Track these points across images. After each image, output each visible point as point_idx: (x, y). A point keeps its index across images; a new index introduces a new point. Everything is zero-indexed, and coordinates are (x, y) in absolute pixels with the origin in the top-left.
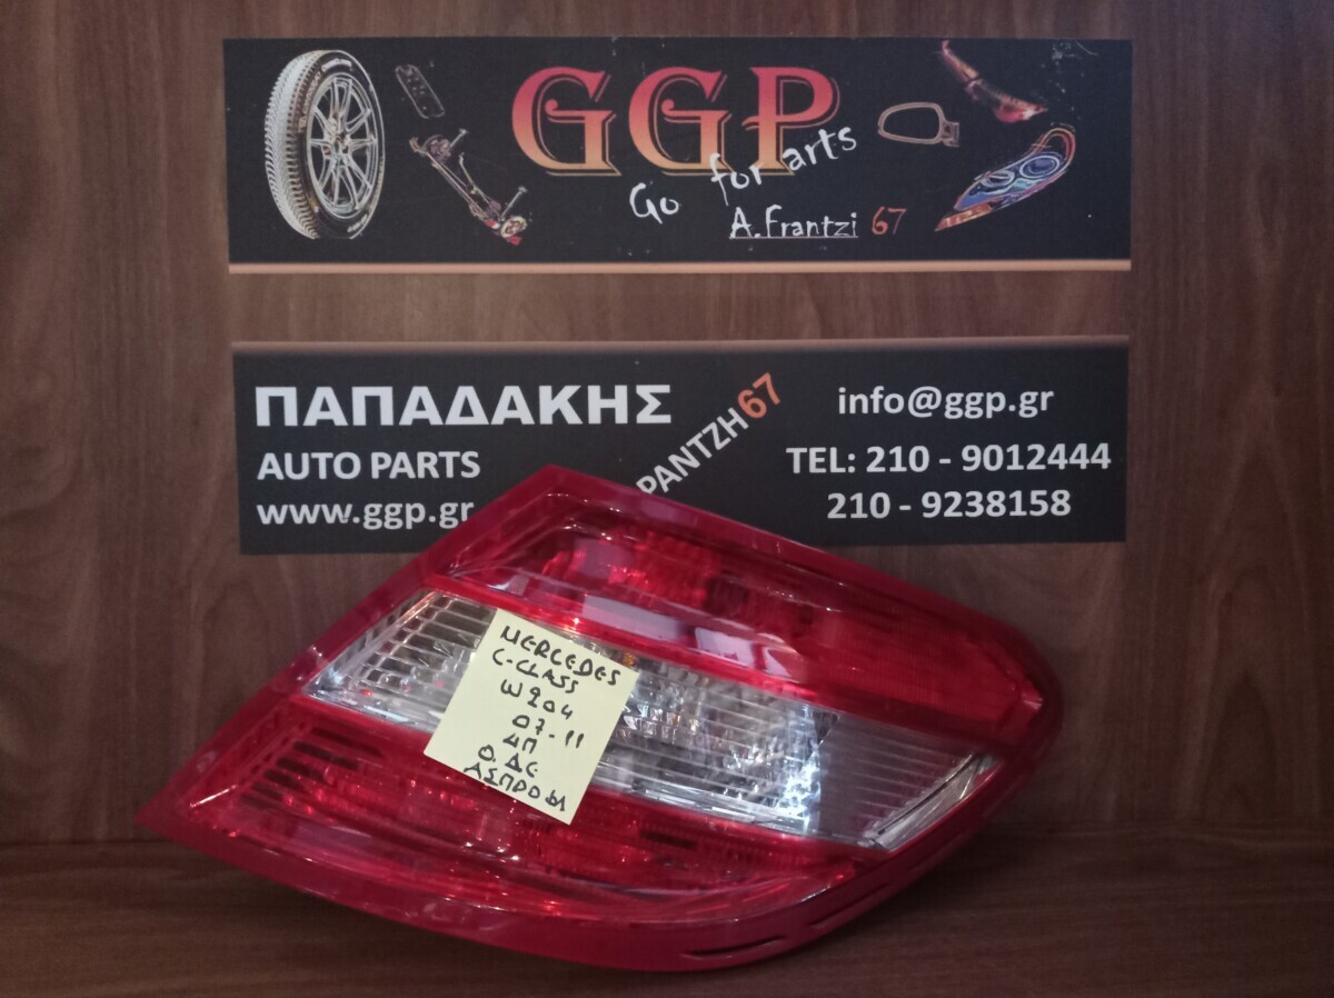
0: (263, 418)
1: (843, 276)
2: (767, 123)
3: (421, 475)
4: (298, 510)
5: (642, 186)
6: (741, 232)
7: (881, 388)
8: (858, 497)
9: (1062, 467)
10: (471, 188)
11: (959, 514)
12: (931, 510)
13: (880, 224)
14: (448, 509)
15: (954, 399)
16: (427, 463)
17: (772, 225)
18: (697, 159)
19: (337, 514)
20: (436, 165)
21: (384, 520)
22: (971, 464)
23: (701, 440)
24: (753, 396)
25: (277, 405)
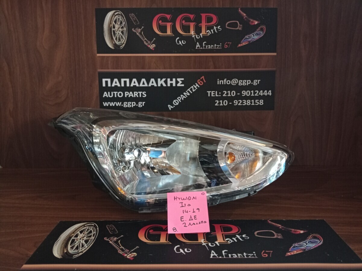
0: (104, 85)
1: (218, 56)
2: (203, 25)
3: (135, 96)
4: (111, 103)
5: (178, 38)
6: (198, 47)
7: (226, 79)
8: (221, 101)
9: (262, 95)
10: (144, 38)
11: (241, 105)
12: (236, 104)
13: (226, 46)
14: (140, 103)
15: (240, 81)
16: (136, 94)
17: (204, 46)
18: (189, 32)
19: (118, 104)
20: (137, 34)
21: (127, 105)
22: (244, 94)
23: (190, 90)
24: (200, 81)
25: (106, 82)
